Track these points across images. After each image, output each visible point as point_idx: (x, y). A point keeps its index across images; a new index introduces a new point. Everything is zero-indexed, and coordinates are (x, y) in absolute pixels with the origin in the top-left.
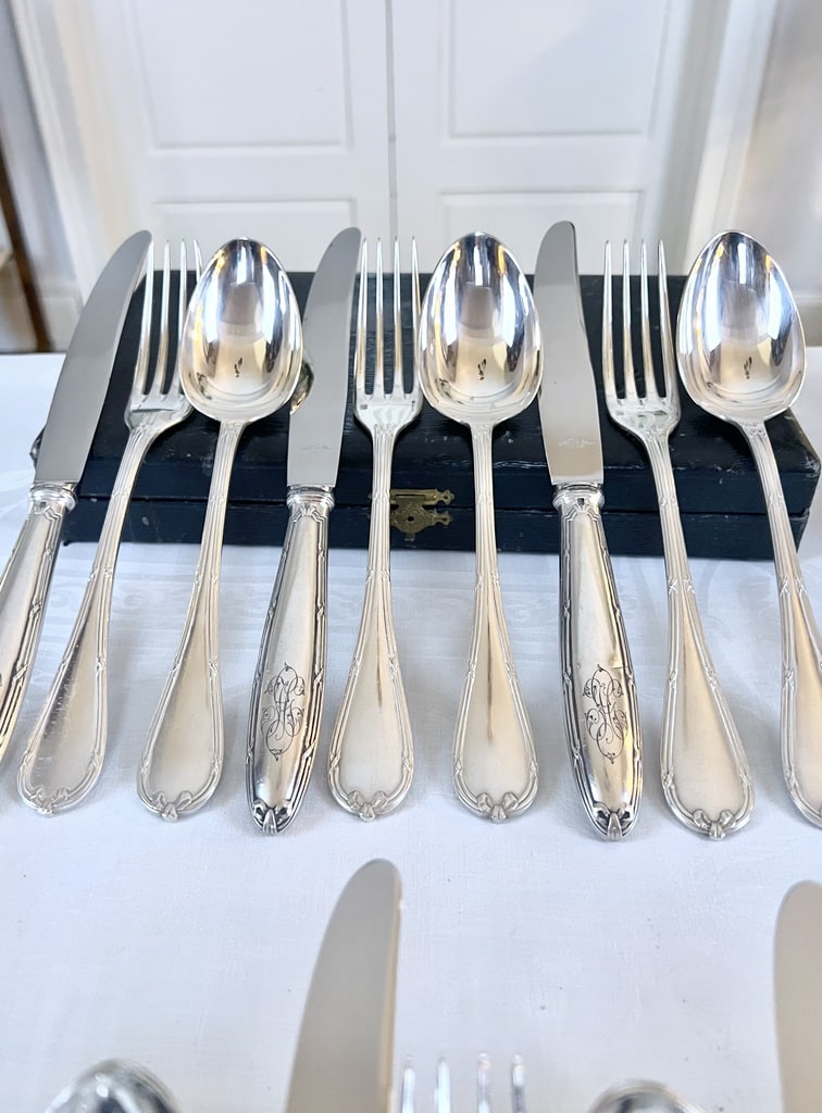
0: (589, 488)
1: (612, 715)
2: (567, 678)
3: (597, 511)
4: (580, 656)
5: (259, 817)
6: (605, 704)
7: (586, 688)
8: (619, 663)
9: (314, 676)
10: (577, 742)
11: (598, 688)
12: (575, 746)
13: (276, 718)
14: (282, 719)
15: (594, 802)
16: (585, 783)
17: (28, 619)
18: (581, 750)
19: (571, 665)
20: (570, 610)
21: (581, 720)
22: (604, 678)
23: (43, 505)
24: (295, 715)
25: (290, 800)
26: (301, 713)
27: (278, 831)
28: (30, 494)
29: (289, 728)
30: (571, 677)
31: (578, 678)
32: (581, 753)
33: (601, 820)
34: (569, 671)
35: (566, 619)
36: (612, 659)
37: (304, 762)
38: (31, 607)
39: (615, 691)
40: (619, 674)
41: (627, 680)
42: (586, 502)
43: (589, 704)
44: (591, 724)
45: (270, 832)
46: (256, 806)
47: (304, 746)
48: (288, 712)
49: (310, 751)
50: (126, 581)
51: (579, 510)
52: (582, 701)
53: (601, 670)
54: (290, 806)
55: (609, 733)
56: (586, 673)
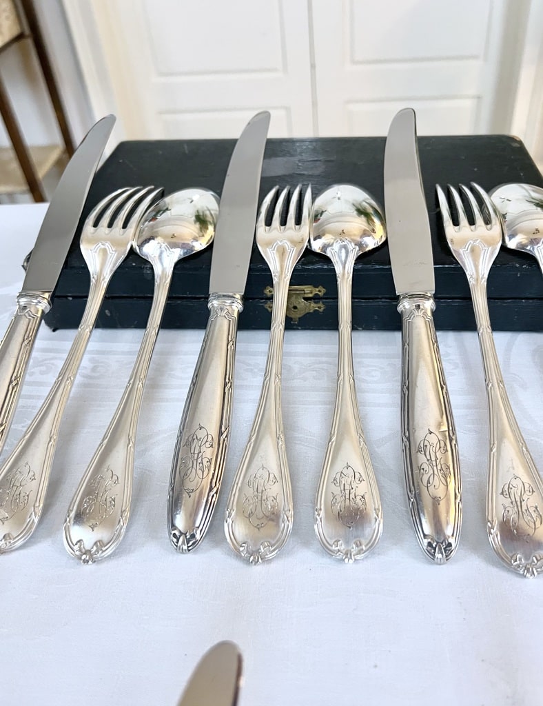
0: (424, 297)
1: (439, 467)
2: (405, 440)
3: (429, 314)
4: (416, 422)
5: (175, 540)
6: (433, 459)
7: (419, 447)
8: (445, 428)
9: (221, 434)
10: (412, 489)
11: (428, 447)
12: (410, 491)
13: (191, 465)
14: (195, 466)
15: (425, 535)
16: (418, 520)
17: (8, 390)
18: (415, 494)
19: (408, 430)
20: (408, 388)
21: (416, 471)
22: (433, 439)
23: (25, 308)
24: (205, 463)
25: (198, 527)
26: (210, 461)
27: (189, 550)
28: (17, 300)
29: (200, 472)
30: (409, 439)
31: (414, 439)
32: (415, 497)
33: (429, 548)
34: (407, 434)
35: (404, 394)
36: (439, 425)
37: (210, 498)
38: (11, 382)
39: (442, 449)
40: (445, 436)
41: (451, 440)
42: (421, 307)
43: (422, 458)
44: (423, 474)
45: (183, 552)
46: (173, 532)
47: (211, 486)
48: (199, 461)
49: (215, 490)
50: (94, 356)
51: (416, 313)
52: (417, 458)
53: (431, 433)
54: (198, 532)
55: (437, 482)
56: (420, 435)
